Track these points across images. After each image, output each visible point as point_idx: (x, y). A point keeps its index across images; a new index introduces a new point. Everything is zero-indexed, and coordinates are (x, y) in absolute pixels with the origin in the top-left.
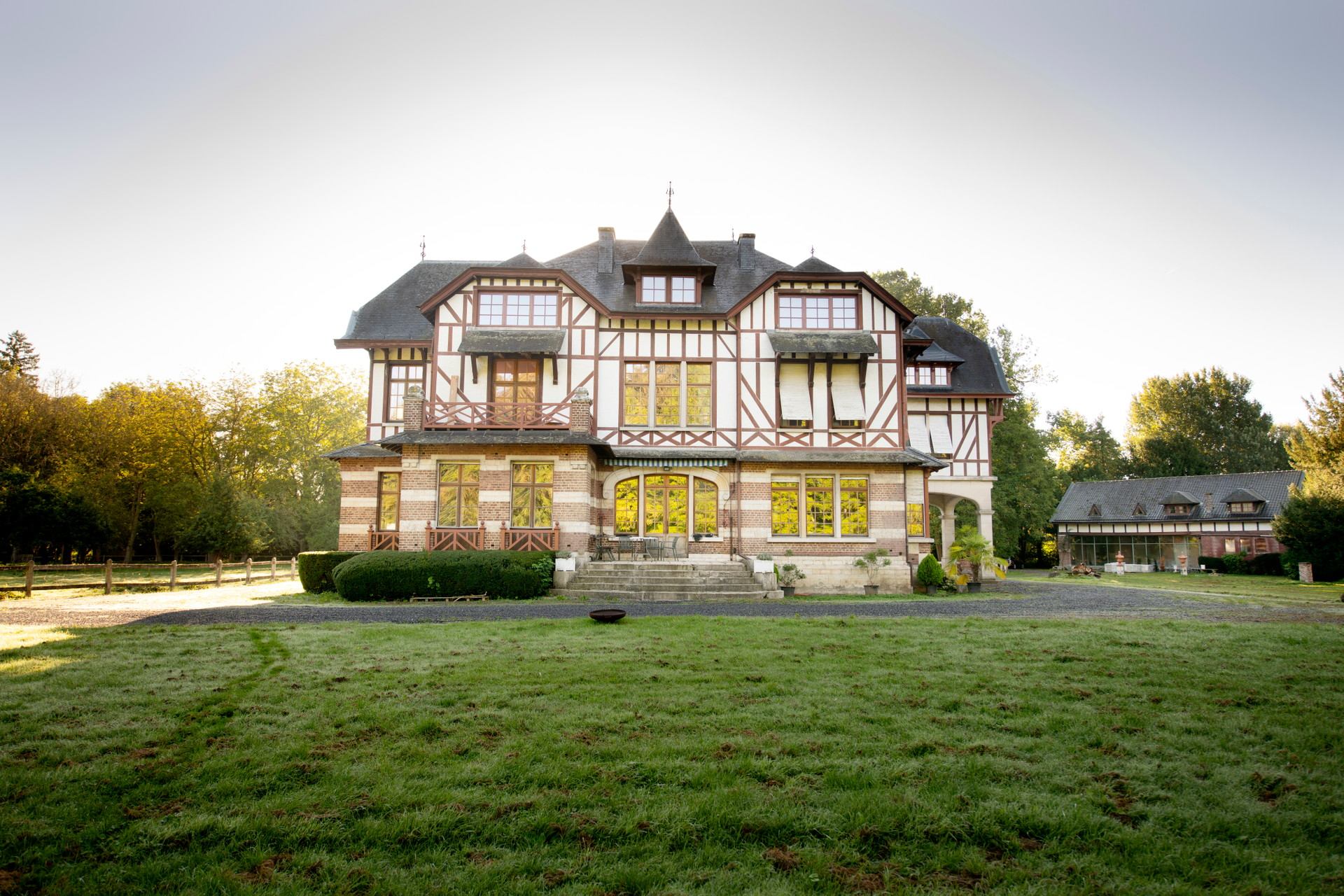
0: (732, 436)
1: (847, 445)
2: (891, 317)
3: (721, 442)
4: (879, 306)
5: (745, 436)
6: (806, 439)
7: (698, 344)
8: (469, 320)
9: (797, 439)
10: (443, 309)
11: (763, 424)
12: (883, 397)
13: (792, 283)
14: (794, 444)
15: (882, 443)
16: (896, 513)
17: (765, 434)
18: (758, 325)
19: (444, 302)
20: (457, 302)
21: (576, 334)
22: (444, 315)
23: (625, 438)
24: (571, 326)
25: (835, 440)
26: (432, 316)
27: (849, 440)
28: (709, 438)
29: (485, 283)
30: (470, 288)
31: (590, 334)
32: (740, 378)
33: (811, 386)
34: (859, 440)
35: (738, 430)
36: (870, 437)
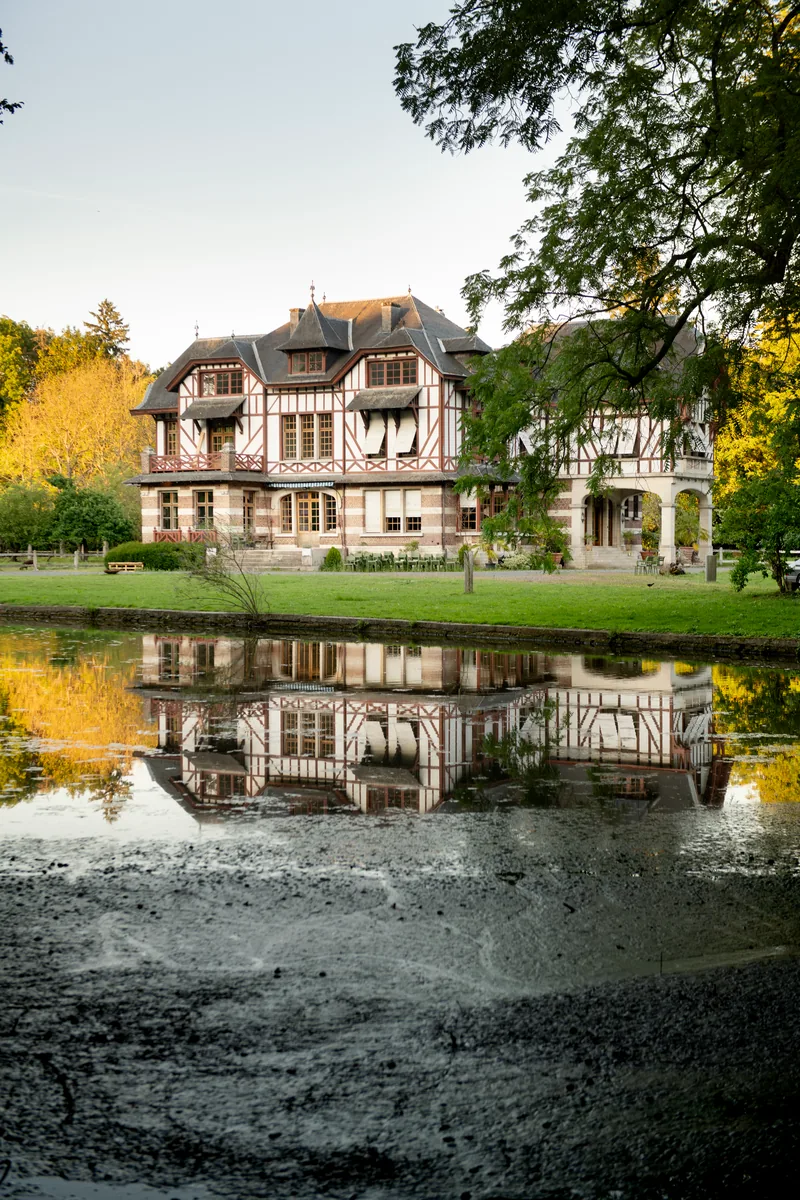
0: (341, 463)
1: (407, 469)
2: (436, 377)
3: (336, 467)
4: (429, 368)
5: (348, 464)
6: (383, 465)
7: (322, 402)
8: (196, 393)
9: (378, 466)
10: (182, 387)
11: (359, 456)
12: (430, 433)
13: (376, 354)
14: (376, 469)
15: (429, 467)
16: (436, 516)
17: (360, 463)
18: (355, 387)
19: (182, 381)
20: (189, 381)
21: (253, 398)
22: (183, 391)
23: (283, 468)
24: (249, 395)
25: (401, 465)
26: (176, 389)
27: (409, 465)
28: (330, 466)
29: (203, 368)
30: (195, 371)
31: (261, 398)
32: (345, 424)
33: (386, 427)
34: (414, 464)
35: (344, 460)
36: (421, 462)
